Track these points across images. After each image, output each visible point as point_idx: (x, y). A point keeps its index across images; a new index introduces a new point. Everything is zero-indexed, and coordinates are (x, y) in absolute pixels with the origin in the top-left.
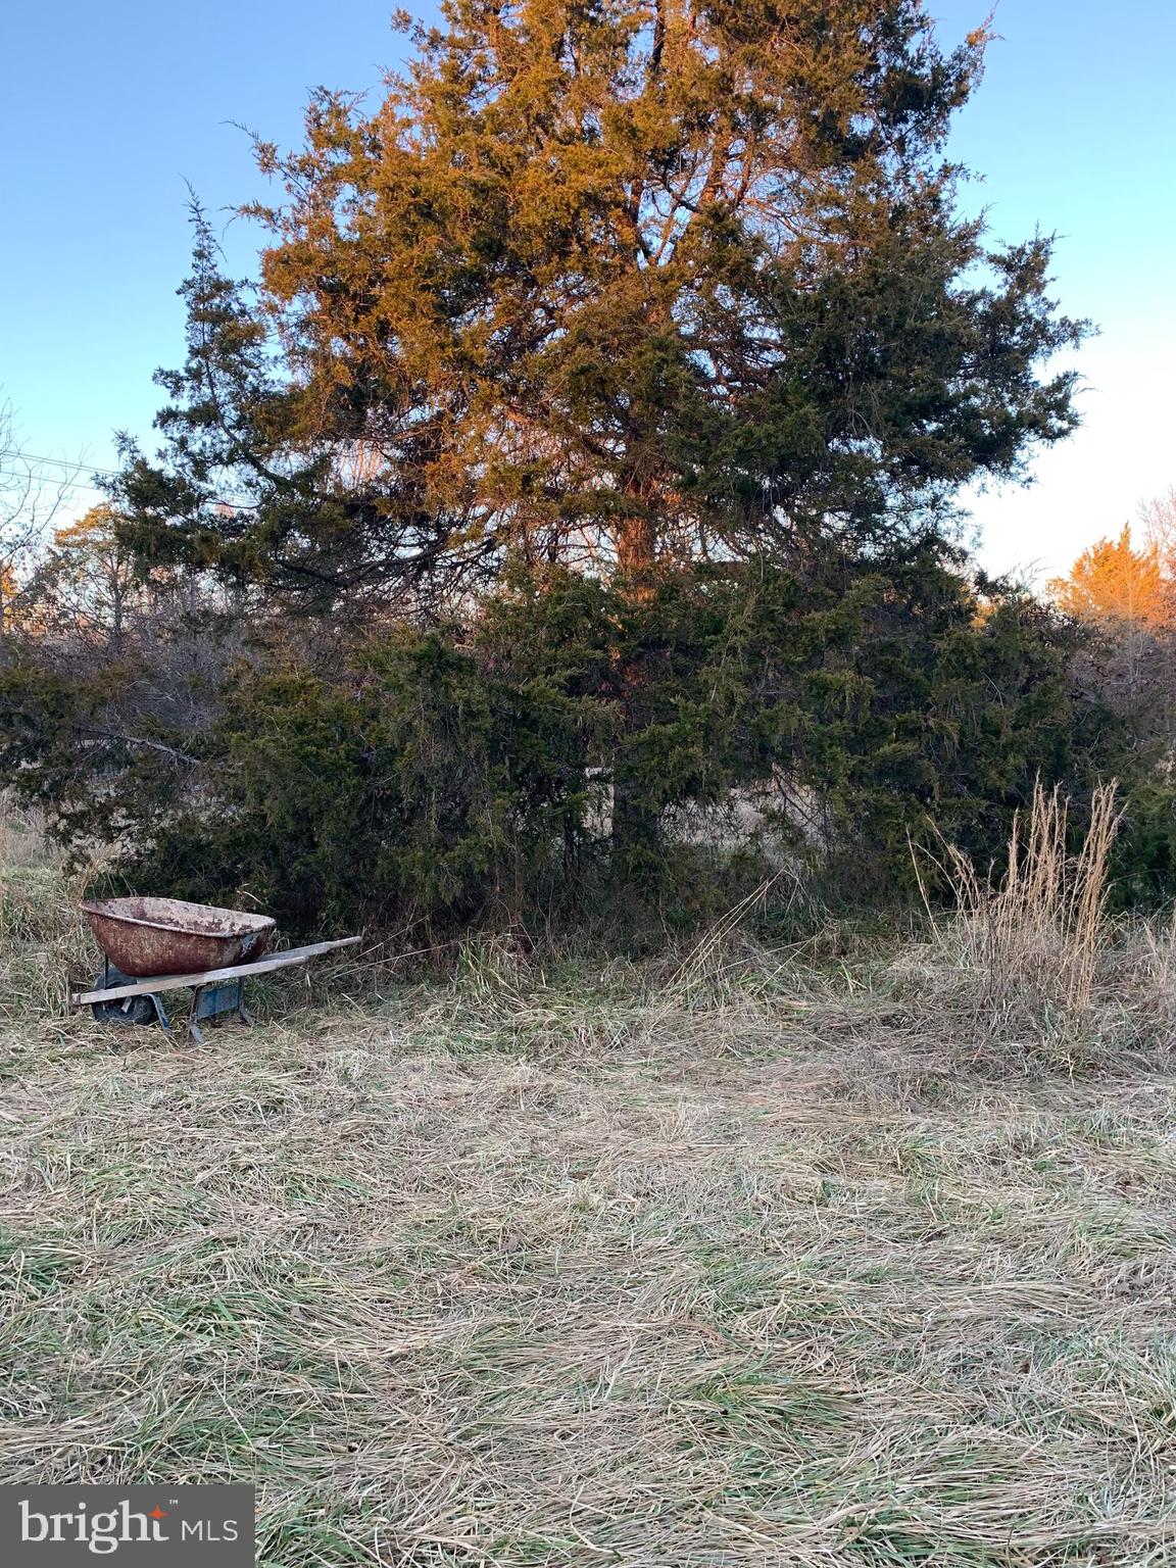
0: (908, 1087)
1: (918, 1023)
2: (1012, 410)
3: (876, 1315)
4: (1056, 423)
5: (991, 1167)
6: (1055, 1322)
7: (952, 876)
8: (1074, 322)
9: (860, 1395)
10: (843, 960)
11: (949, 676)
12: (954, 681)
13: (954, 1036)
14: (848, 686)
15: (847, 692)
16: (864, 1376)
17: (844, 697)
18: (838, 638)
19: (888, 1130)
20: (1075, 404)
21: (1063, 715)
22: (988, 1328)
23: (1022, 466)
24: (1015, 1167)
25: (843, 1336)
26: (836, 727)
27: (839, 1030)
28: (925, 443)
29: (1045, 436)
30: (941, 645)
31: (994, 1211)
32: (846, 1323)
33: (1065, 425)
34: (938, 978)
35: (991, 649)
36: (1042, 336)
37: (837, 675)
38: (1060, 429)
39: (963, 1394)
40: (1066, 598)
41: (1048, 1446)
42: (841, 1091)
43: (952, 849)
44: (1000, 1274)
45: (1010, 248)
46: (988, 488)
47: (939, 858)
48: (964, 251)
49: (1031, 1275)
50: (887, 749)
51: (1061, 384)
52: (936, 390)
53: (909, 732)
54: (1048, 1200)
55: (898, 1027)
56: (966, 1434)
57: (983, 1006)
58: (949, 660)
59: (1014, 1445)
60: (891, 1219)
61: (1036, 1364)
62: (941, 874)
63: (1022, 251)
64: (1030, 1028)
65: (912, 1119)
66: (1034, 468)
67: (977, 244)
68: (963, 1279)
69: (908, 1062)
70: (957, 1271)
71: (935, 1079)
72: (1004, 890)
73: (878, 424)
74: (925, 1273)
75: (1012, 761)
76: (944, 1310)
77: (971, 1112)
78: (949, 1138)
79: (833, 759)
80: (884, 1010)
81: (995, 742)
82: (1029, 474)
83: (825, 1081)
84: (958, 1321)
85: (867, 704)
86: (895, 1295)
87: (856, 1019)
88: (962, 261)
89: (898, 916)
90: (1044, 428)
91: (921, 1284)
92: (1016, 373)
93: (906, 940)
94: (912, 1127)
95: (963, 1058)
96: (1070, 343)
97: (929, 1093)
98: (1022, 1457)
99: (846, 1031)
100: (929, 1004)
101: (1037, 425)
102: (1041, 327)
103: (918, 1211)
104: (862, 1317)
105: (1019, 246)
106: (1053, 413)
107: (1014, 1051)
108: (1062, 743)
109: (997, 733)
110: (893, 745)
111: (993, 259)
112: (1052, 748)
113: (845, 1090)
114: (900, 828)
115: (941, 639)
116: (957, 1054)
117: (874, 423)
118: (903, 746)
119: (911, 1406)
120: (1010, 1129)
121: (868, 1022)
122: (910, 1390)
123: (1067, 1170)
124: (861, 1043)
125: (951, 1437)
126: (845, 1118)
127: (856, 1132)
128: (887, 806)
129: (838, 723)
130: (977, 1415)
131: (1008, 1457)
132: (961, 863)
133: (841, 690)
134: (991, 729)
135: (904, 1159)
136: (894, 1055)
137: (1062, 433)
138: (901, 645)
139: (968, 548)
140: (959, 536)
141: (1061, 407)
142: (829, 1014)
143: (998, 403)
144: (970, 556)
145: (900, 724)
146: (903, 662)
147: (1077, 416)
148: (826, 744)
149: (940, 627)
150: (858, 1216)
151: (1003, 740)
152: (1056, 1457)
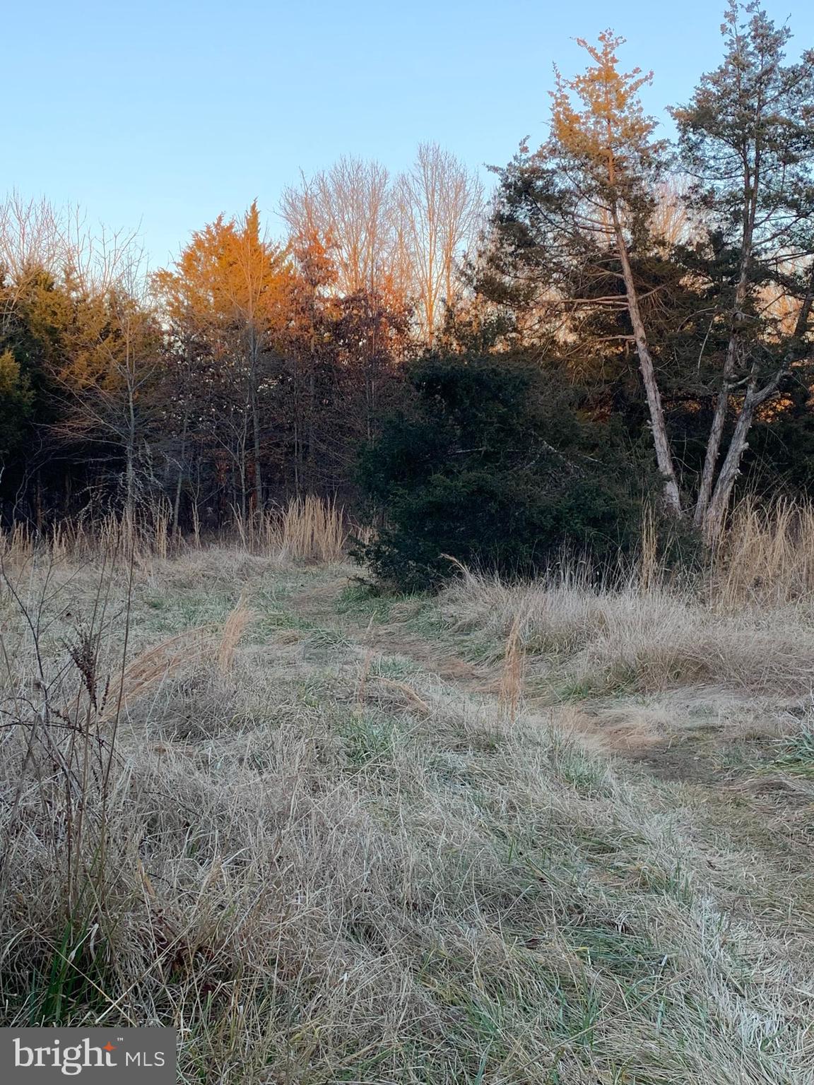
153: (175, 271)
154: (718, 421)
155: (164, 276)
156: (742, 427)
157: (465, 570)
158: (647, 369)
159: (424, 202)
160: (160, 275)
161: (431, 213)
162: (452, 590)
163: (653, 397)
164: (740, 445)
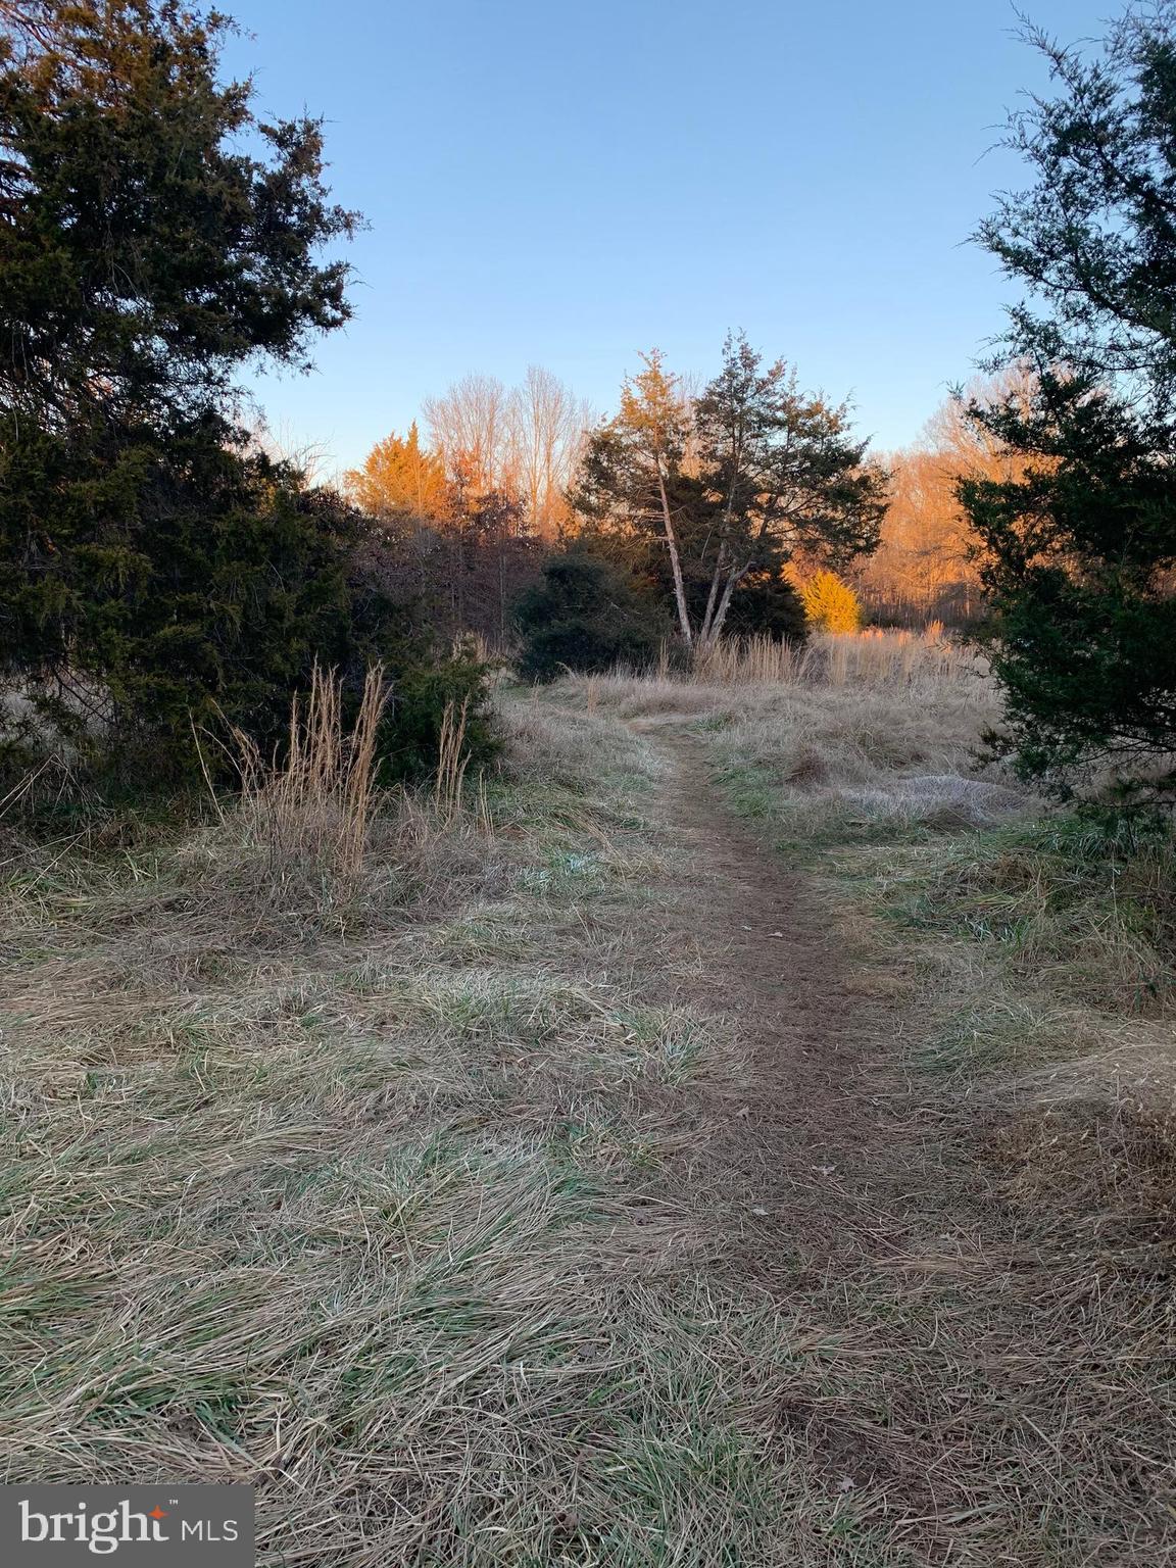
0: (187, 968)
1: (201, 905)
2: (289, 291)
3: (135, 1193)
4: (330, 311)
5: (263, 1031)
6: (308, 1160)
7: (235, 757)
8: (347, 212)
9: (115, 1272)
10: (128, 851)
11: (230, 559)
12: (235, 564)
13: (234, 913)
14: (121, 563)
15: (120, 570)
16: (118, 1253)
17: (118, 575)
18: (111, 510)
19: (165, 1013)
20: (348, 295)
21: (343, 601)
22: (246, 1178)
23: (300, 350)
24: (285, 1027)
25: (99, 1221)
26: (111, 606)
27: (120, 922)
28: (194, 312)
29: (318, 323)
30: (220, 526)
31: (261, 1070)
32: (104, 1207)
33: (338, 315)
34: (221, 859)
35: (270, 534)
36: (315, 221)
37: (110, 551)
38: (333, 318)
39: (219, 1243)
40: (364, 491)
41: (291, 1268)
42: (116, 982)
43: (237, 732)
44: (263, 1126)
45: (281, 122)
46: (267, 368)
47: (226, 742)
48: (235, 113)
49: (290, 1121)
50: (167, 631)
51: (335, 272)
52: (205, 256)
53: (190, 614)
54: (311, 1051)
55: (181, 911)
56: (215, 1280)
57: (263, 881)
58: (228, 542)
59: (260, 1276)
60: (160, 1098)
61: (287, 1200)
62: (226, 757)
63: (292, 128)
64: (307, 897)
65: (190, 998)
66: (312, 354)
67: (248, 108)
68: (227, 1139)
69: (187, 943)
70: (221, 1133)
71: (214, 956)
72: (287, 770)
73: (141, 283)
74: (189, 1142)
75: (295, 645)
76: (206, 1172)
77: (249, 982)
78: (223, 1010)
79: (109, 641)
80: (166, 896)
81: (279, 626)
82: (308, 360)
83: (101, 974)
84: (217, 1179)
85: (144, 583)
86: (159, 1169)
87: (137, 908)
88: (233, 124)
89: (187, 802)
90: (318, 315)
91: (185, 1153)
92: (295, 256)
93: (195, 825)
94: (188, 1006)
95: (242, 933)
96: (344, 233)
97: (209, 971)
98: (264, 1286)
99: (127, 922)
100: (213, 886)
101: (312, 310)
102: (317, 211)
103: (187, 1084)
104: (120, 1198)
105: (289, 123)
106: (327, 300)
107: (291, 920)
108: (342, 629)
109: (281, 618)
110: (174, 627)
111: (264, 129)
112: (335, 633)
113: (121, 980)
114: (183, 713)
115: (220, 519)
116: (237, 930)
117: (138, 282)
118: (184, 629)
119: (165, 1268)
120: (282, 993)
121: (149, 910)
122: (166, 1253)
123: (333, 1021)
124: (142, 932)
125: (201, 1286)
126: (119, 1008)
127: (131, 1021)
128: (171, 690)
129: (113, 602)
130: (230, 1258)
131: (253, 1288)
132: (245, 744)
133: (114, 567)
134: (274, 613)
135: (177, 1038)
136: (176, 939)
137: (336, 323)
138: (181, 523)
139: (248, 427)
140: (236, 415)
141: (335, 295)
142: (110, 907)
143: (277, 284)
144: (252, 437)
145: (181, 604)
146: (183, 542)
147: (349, 307)
148: (100, 625)
149: (223, 508)
150: (125, 1100)
151: (287, 624)
152: (296, 1276)
153: (362, 471)
154: (714, 590)
155: (354, 474)
156: (727, 594)
157: (569, 670)
158: (674, 557)
159: (532, 410)
160: (351, 473)
161: (537, 420)
162: (562, 681)
163: (677, 574)
164: (725, 604)
